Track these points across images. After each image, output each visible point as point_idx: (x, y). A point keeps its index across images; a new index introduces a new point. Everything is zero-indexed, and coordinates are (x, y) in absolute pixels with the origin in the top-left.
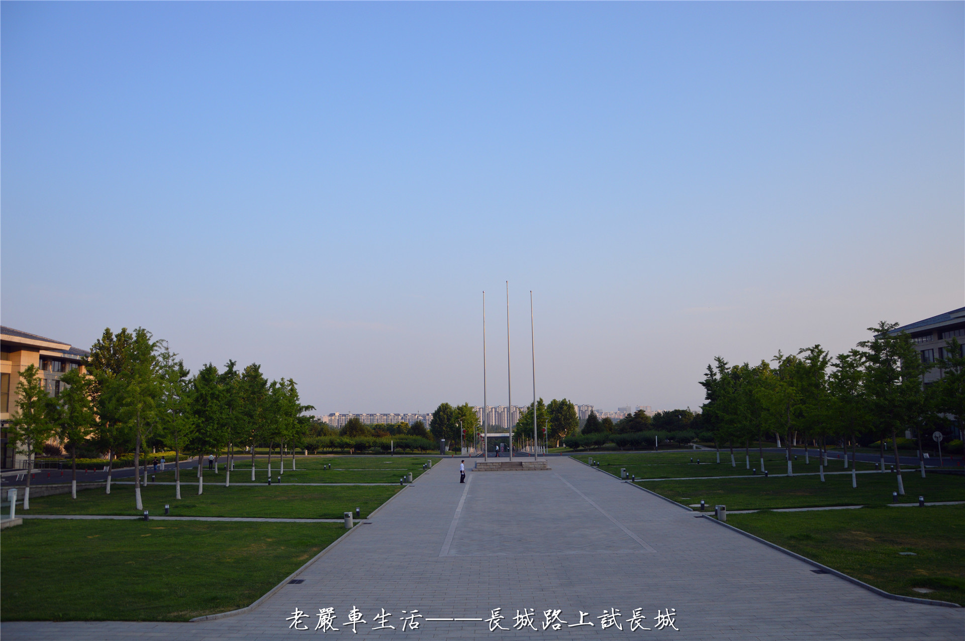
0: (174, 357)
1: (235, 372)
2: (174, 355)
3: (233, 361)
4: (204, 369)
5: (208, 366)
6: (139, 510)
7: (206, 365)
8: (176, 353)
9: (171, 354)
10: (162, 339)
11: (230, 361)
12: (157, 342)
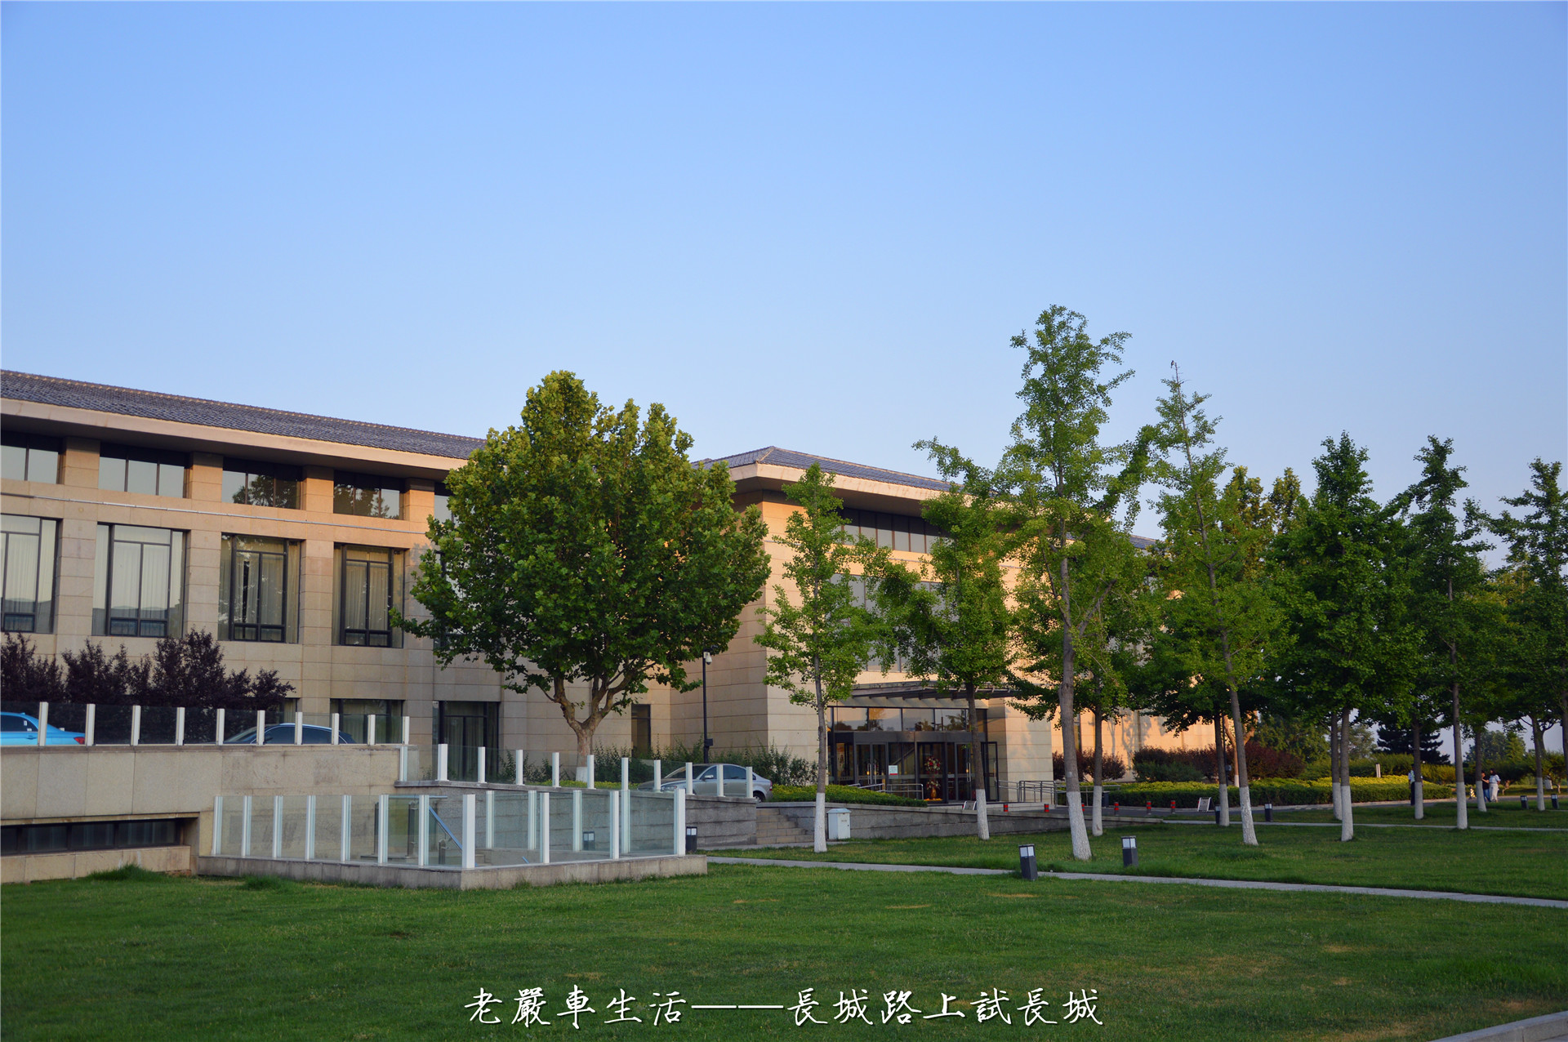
0: (1198, 407)
1: (1455, 474)
2: (1199, 400)
3: (1442, 443)
4: (1327, 454)
5: (1337, 445)
6: (1081, 860)
7: (1330, 441)
8: (1200, 395)
9: (1189, 400)
10: (1119, 331)
11: (1434, 441)
12: (1105, 341)
